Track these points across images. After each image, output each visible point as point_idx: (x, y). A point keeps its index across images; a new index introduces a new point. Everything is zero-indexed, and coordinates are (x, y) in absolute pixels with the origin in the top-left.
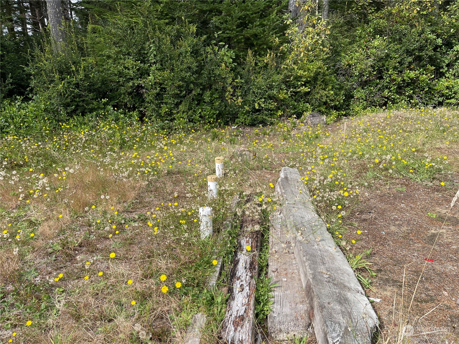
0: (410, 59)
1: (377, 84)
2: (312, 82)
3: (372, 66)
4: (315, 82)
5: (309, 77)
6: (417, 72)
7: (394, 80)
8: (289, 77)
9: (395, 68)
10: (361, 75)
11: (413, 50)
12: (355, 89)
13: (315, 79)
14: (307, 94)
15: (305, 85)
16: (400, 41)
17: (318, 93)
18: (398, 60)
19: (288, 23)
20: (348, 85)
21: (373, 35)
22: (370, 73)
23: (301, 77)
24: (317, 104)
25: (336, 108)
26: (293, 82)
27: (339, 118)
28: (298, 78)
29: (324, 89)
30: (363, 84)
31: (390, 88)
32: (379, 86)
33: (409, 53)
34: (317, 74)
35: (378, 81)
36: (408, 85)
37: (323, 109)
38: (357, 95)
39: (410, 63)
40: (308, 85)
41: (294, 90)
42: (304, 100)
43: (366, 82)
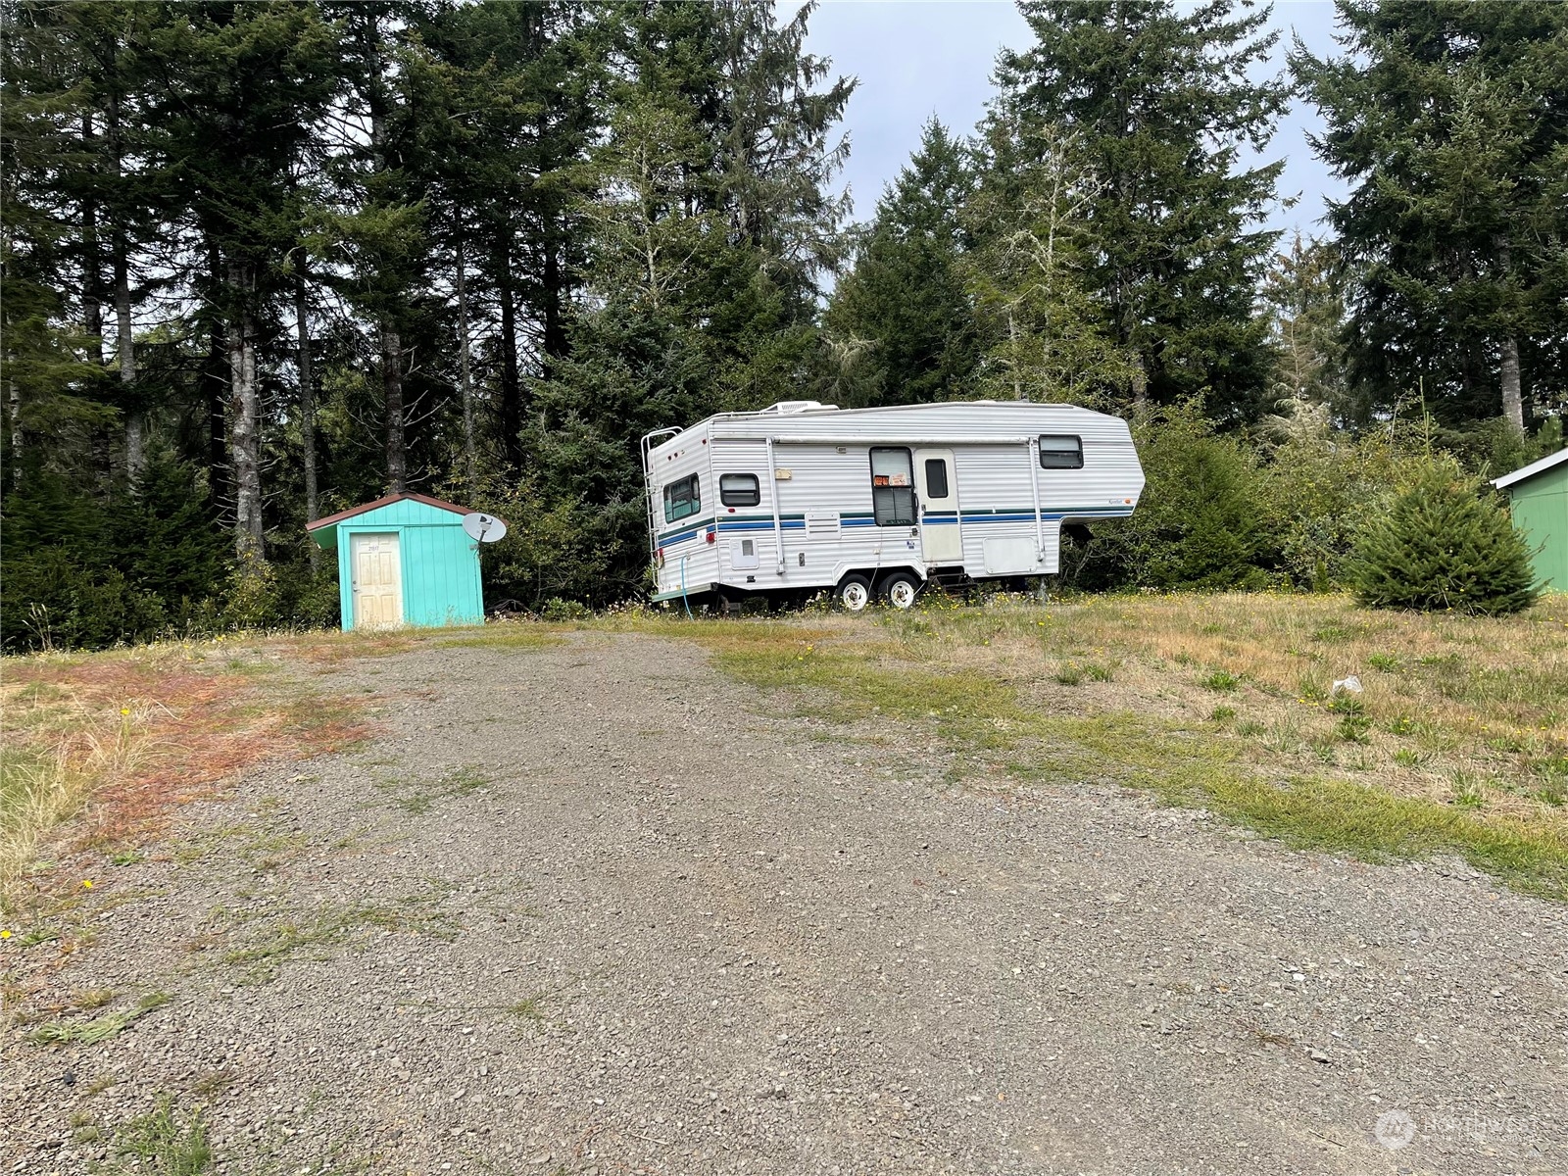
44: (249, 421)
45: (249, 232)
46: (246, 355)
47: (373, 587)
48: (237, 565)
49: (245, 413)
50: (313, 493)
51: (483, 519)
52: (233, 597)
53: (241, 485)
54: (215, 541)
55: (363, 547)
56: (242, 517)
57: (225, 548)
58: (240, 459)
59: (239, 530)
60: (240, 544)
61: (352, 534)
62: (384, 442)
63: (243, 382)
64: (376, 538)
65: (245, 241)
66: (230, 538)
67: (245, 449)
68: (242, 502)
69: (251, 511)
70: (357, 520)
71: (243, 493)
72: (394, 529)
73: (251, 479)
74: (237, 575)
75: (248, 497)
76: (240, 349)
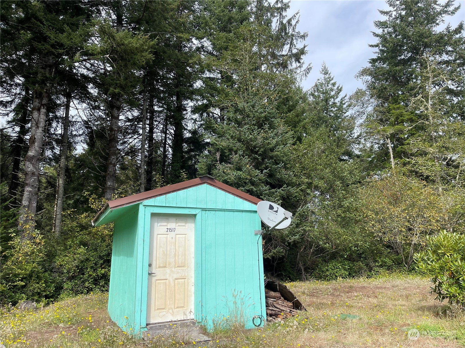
0: (101, 262)
1: (81, 278)
2: (28, 278)
3: (77, 266)
4: (30, 278)
5: (25, 274)
6: (106, 270)
7: (91, 275)
8: (9, 274)
9: (92, 267)
10: (68, 272)
11: (103, 256)
12: (65, 282)
13: (30, 276)
14: (23, 287)
15: (22, 281)
16: (96, 250)
17: (32, 286)
18: (94, 262)
19: (12, 235)
20: (58, 279)
21: (78, 246)
22: (75, 270)
23: (19, 274)
24: (31, 294)
25: (47, 297)
26: (12, 278)
27: (48, 304)
28: (16, 275)
29: (38, 283)
30: (71, 278)
31: (88, 281)
32: (82, 279)
33: (101, 257)
34: (32, 272)
35: (82, 276)
36: (102, 278)
37: (36, 298)
38: (65, 286)
39: (102, 264)
40: (24, 280)
41: (13, 284)
42: (21, 291)
43: (73, 277)
44: (37, 149)
45: (56, 42)
46: (42, 113)
47: (168, 270)
48: (17, 233)
49: (36, 144)
50: (61, 196)
51: (271, 207)
52: (12, 255)
53: (27, 184)
54: (5, 216)
55: (161, 227)
56: (25, 203)
57: (11, 221)
58: (29, 169)
59: (22, 210)
60: (22, 219)
61: (153, 215)
62: (105, 171)
63: (38, 127)
64: (174, 219)
65: (53, 46)
66: (15, 215)
67: (33, 164)
68: (26, 194)
69: (30, 199)
70: (160, 200)
71: (28, 189)
72: (193, 212)
73: (33, 181)
74: (17, 240)
75: (30, 192)
76: (39, 110)
